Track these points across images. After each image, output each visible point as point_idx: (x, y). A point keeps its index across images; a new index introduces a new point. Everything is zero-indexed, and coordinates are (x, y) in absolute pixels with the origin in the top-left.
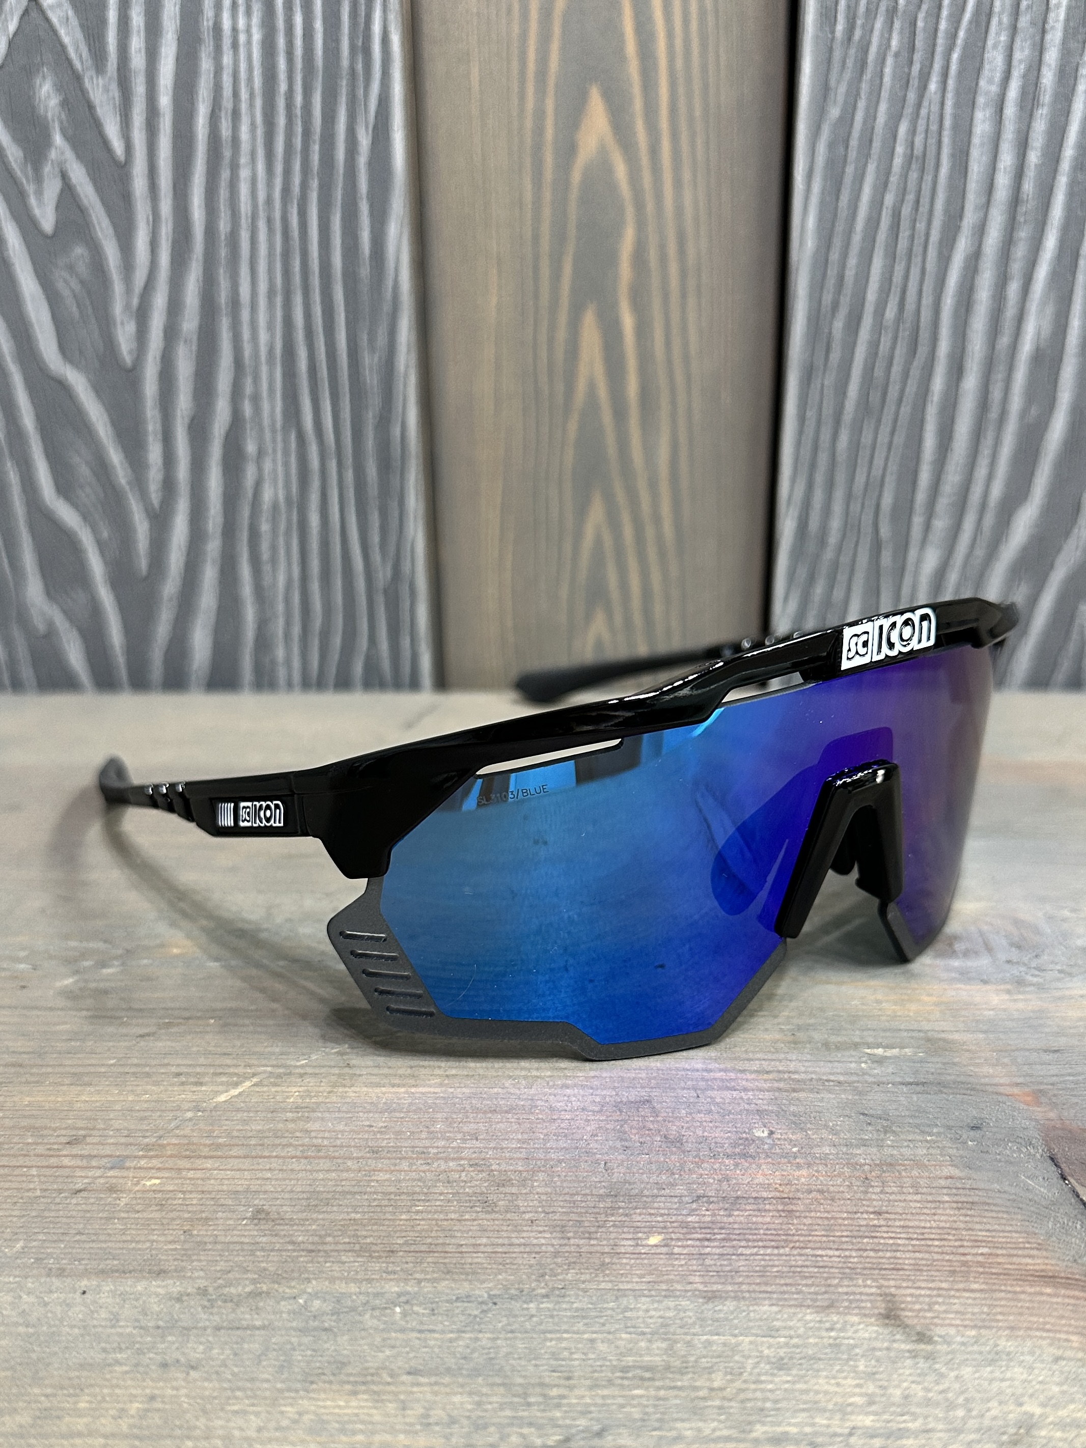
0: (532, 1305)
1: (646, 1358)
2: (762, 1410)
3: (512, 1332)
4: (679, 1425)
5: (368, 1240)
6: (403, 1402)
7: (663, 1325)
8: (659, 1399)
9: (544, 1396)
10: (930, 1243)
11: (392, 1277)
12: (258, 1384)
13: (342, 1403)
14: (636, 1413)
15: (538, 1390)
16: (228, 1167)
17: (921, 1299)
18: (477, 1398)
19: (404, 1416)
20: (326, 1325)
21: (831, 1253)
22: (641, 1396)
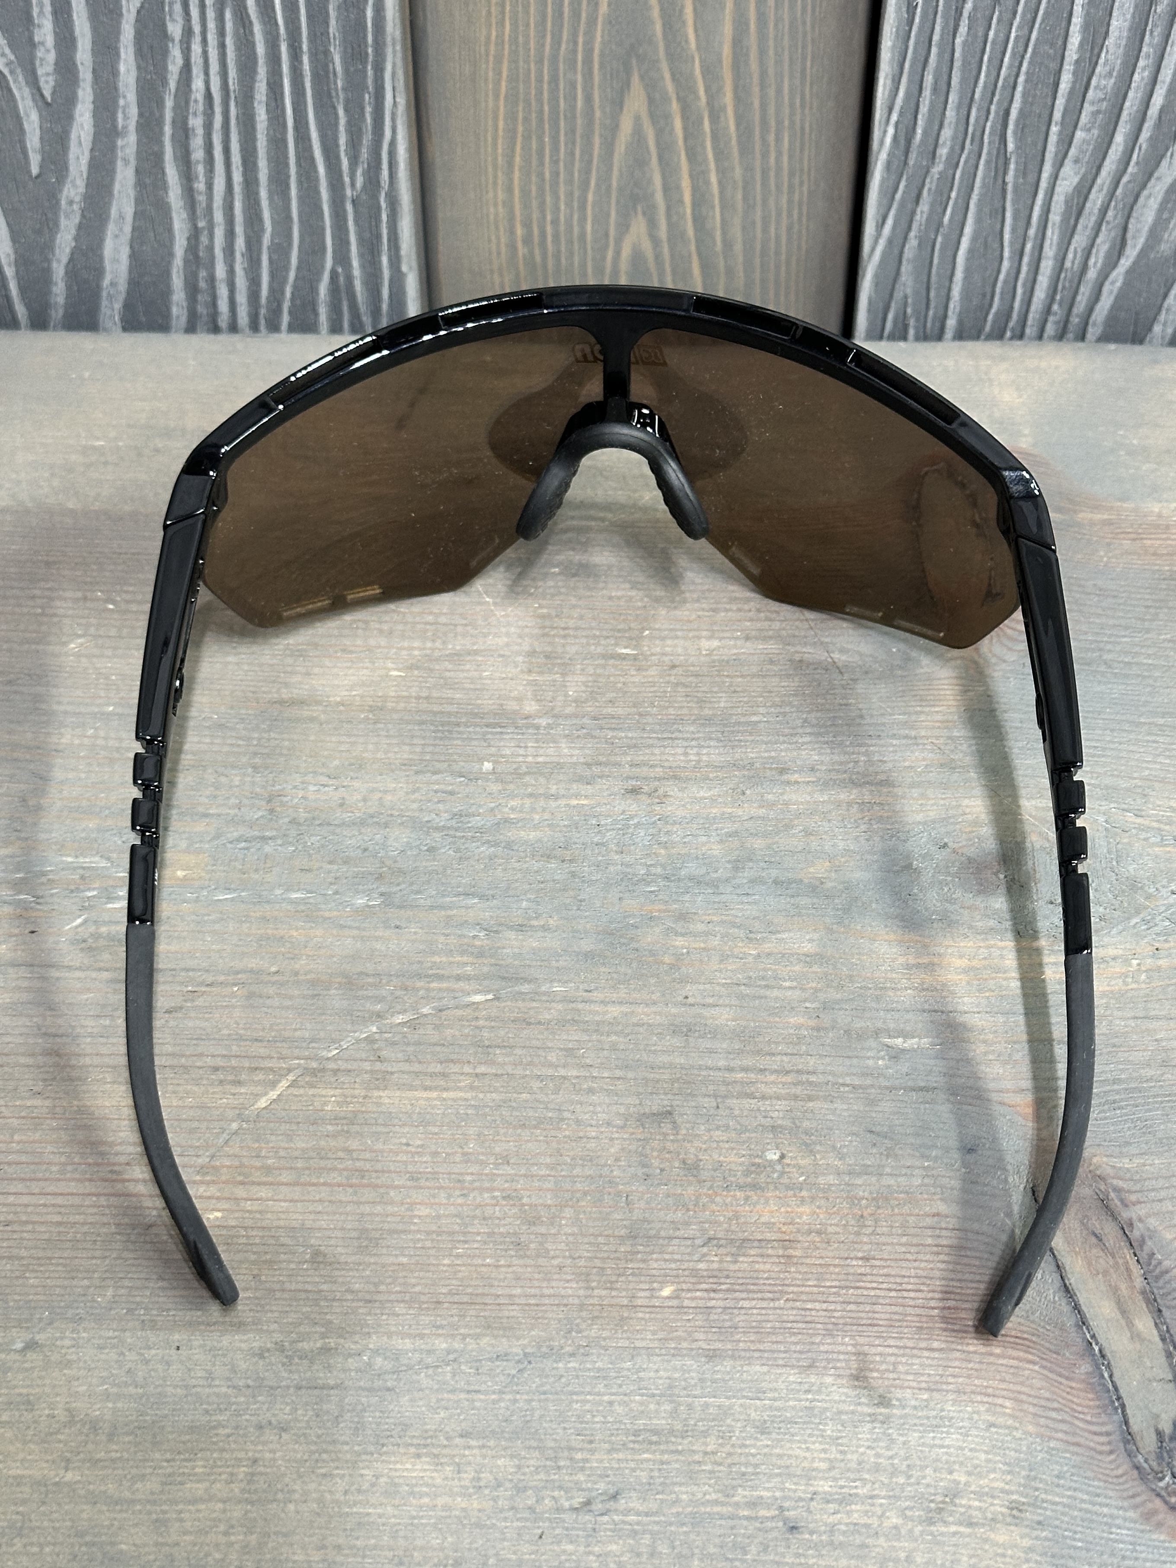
0: (561, 1365)
1: (655, 1421)
2: (744, 1474)
3: (545, 1393)
4: (677, 1489)
5: (417, 1289)
6: (458, 1465)
7: (670, 1387)
8: (662, 1463)
9: (571, 1459)
10: (905, 1294)
11: (440, 1331)
12: (339, 1446)
13: (409, 1466)
14: (644, 1476)
15: (566, 1454)
16: (281, 1197)
17: (889, 1359)
18: (516, 1461)
19: (460, 1479)
20: (389, 1384)
21: (817, 1306)
22: (648, 1460)
